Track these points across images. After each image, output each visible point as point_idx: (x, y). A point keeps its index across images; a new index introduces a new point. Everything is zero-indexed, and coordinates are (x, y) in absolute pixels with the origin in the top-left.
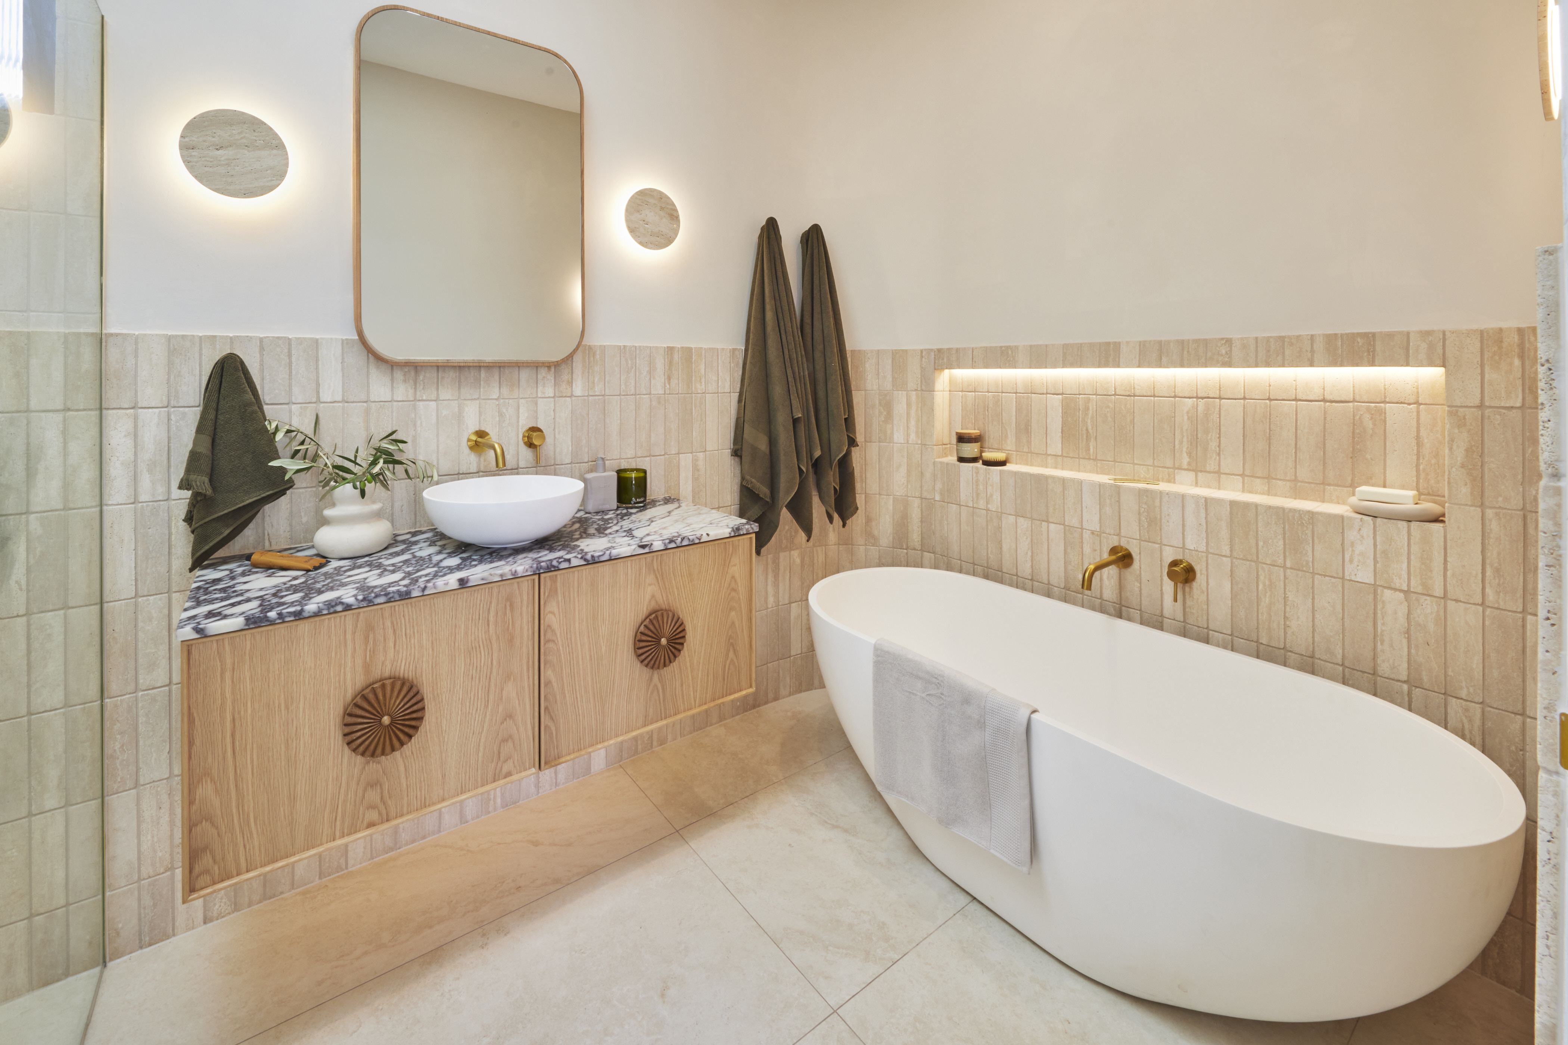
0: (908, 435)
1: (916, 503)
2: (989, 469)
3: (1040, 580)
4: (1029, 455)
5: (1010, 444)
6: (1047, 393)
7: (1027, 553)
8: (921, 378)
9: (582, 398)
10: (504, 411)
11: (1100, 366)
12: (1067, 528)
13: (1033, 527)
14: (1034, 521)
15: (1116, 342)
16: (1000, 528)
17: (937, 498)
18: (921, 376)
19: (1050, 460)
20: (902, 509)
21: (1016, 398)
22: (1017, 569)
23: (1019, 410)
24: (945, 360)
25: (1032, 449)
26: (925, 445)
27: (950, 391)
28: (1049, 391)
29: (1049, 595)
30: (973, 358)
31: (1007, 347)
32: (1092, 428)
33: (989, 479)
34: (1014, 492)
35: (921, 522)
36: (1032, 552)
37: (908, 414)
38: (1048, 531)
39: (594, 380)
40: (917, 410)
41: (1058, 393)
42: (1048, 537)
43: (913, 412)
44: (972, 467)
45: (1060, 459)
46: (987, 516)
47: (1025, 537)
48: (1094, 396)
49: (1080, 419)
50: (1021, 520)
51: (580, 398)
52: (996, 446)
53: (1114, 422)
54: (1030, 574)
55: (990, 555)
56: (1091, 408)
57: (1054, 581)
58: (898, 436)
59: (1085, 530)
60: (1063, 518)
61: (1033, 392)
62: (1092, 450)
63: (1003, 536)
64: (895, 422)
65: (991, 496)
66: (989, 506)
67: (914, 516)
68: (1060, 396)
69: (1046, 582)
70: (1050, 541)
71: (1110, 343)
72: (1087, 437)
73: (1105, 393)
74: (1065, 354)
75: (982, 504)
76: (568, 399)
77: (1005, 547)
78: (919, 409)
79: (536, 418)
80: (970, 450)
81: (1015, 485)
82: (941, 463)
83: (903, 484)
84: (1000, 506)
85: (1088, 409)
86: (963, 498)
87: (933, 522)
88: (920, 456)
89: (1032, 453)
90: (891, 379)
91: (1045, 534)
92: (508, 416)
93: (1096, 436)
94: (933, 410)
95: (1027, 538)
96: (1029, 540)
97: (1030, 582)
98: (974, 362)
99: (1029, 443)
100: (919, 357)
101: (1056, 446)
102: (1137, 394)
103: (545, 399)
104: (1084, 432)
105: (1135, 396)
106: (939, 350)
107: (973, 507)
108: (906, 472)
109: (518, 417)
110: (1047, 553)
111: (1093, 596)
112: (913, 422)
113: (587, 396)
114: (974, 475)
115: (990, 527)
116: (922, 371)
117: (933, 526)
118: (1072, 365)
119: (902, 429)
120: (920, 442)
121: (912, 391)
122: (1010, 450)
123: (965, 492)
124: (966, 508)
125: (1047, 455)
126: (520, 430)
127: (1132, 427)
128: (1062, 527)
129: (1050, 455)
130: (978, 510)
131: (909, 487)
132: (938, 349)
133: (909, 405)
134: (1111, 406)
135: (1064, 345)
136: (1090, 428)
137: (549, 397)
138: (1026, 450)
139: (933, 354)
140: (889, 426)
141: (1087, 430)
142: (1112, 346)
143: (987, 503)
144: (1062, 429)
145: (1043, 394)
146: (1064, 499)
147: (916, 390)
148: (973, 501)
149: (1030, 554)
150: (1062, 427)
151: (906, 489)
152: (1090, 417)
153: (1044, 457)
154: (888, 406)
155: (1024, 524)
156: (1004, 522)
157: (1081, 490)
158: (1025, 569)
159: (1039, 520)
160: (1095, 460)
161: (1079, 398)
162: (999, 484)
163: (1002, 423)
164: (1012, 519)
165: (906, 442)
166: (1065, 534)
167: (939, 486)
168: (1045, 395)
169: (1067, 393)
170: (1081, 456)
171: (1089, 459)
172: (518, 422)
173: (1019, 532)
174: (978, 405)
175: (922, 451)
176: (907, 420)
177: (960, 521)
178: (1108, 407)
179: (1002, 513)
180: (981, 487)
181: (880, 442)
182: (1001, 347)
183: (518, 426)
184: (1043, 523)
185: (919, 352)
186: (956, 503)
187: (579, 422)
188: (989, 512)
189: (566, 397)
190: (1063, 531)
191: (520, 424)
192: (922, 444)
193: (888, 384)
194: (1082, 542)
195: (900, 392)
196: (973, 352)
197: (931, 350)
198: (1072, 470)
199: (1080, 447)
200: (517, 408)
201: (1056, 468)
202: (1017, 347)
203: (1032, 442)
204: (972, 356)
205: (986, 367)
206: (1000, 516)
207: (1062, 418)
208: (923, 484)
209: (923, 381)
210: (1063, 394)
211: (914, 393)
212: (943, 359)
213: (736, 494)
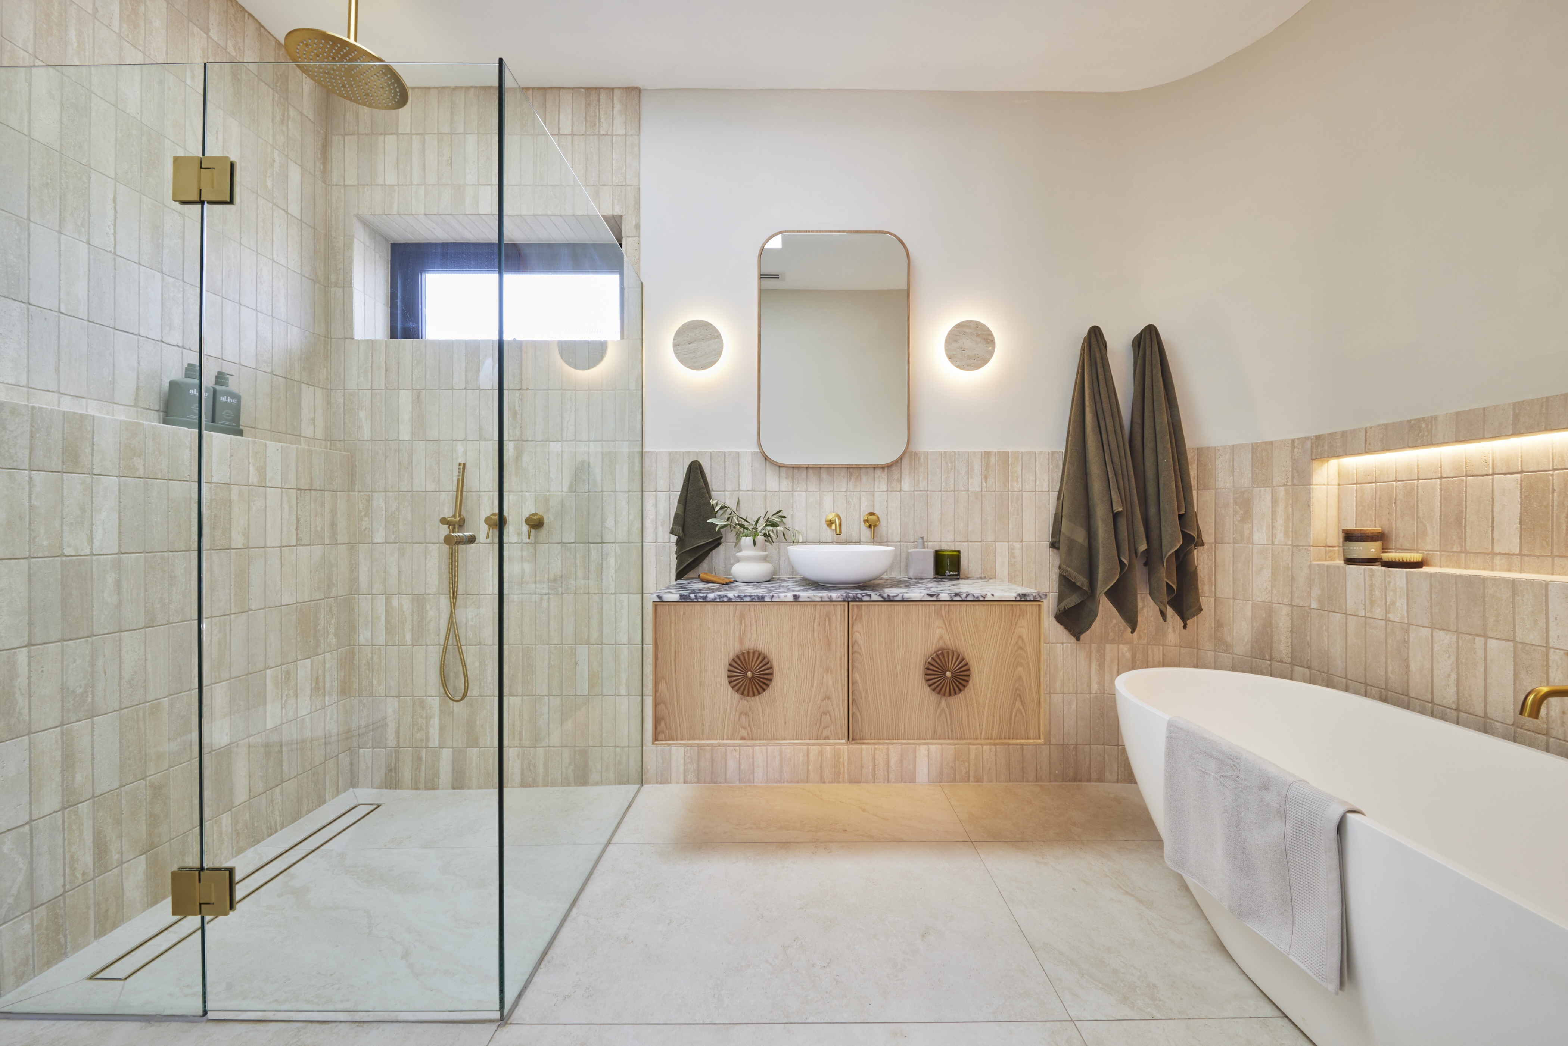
0: (1273, 535)
1: (1285, 611)
2: (1389, 571)
4: (1463, 555)
5: (1431, 542)
6: (1494, 474)
7: (1449, 675)
8: (1292, 471)
9: (909, 492)
10: (851, 500)
12: (1520, 646)
13: (1461, 643)
14: (1461, 635)
16: (1406, 642)
17: (1314, 605)
19: (1498, 560)
20: (1264, 616)
21: (1441, 485)
22: (1433, 692)
23: (1445, 498)
24: (1326, 447)
25: (1468, 548)
26: (1297, 546)
27: (1339, 485)
28: (1496, 471)
30: (1366, 441)
31: (1419, 420)
34: (1429, 599)
35: (1292, 632)
36: (1459, 675)
38: (1486, 649)
39: (919, 479)
40: (1286, 508)
41: (1514, 471)
42: (1486, 657)
43: (1281, 509)
44: (1366, 569)
45: (1516, 560)
46: (1386, 627)
47: (1447, 655)
49: (1556, 504)
50: (1440, 635)
51: (907, 492)
52: (1408, 545)
54: (1454, 702)
55: (1390, 674)
57: (1496, 714)
58: (1260, 537)
59: (1552, 650)
60: (1512, 633)
61: (1469, 473)
63: (1411, 654)
64: (1255, 521)
65: (1393, 603)
66: (1390, 616)
67: (1281, 624)
68: (1519, 476)
69: (1481, 713)
70: (1488, 662)
74: (1516, 417)
75: (1379, 612)
76: (897, 493)
77: (1414, 666)
78: (1290, 505)
79: (874, 506)
80: (1364, 550)
81: (1431, 589)
82: (1321, 566)
83: (1267, 588)
84: (1406, 615)
86: (1351, 605)
87: (1308, 633)
88: (1290, 558)
89: (1466, 552)
90: (1250, 475)
91: (1480, 653)
92: (853, 504)
94: (1309, 506)
95: (1449, 657)
96: (1453, 659)
97: (1455, 713)
98: (1367, 445)
99: (1462, 540)
100: (1290, 447)
101: (1509, 542)
103: (880, 492)
104: (1563, 521)
106: (1318, 437)
107: (1365, 617)
108: (1270, 575)
109: (860, 506)
110: (1483, 678)
112: (1280, 521)
113: (913, 491)
115: (1390, 641)
116: (1294, 463)
117: (1308, 638)
118: (1531, 429)
119: (1265, 528)
120: (1290, 543)
121: (1280, 486)
122: (1430, 550)
123: (1353, 599)
124: (1355, 617)
125: (1493, 554)
126: (862, 514)
128: (1511, 644)
129: (1500, 554)
130: (1372, 620)
131: (1275, 592)
132: (1316, 436)
133: (1275, 502)
135: (1513, 404)
137: (883, 491)
138: (1456, 548)
139: (1309, 442)
140: (1247, 526)
143: (1386, 613)
144: (1521, 519)
145: (1487, 475)
146: (1513, 607)
147: (1285, 485)
148: (1365, 609)
149: (1454, 676)
150: (1521, 517)
151: (1269, 595)
153: (1489, 555)
154: (1245, 505)
155: (1444, 639)
156: (1413, 636)
157: (1547, 596)
158: (1447, 694)
159: (1470, 634)
161: (1552, 475)
162: (1405, 589)
163: (1418, 517)
164: (1425, 632)
165: (1270, 543)
166: (1515, 651)
167: (1316, 592)
168: (1490, 477)
169: (1531, 470)
170: (1556, 554)
173: (1436, 649)
174: (1380, 498)
175: (1292, 553)
176: (1272, 519)
177: (1347, 632)
179: (1409, 624)
180: (1377, 593)
181: (1235, 542)
182: (1410, 421)
183: (860, 511)
184: (1477, 638)
185: (1290, 442)
186: (1340, 612)
187: (907, 511)
188: (1389, 623)
189: (896, 491)
190: (1512, 648)
191: (862, 510)
192: (1292, 545)
193: (1246, 481)
194: (1547, 666)
195: (1263, 489)
196: (1366, 432)
197: (1307, 438)
198: (1538, 573)
199: (1555, 540)
200: (860, 498)
201: (1510, 570)
202: (1435, 418)
203: (1468, 538)
204: (1366, 438)
205: (1386, 448)
206: (1406, 627)
207: (1521, 504)
208: (1295, 589)
209: (1296, 474)
210: (1522, 472)
211: (1283, 488)
212: (1323, 446)
213: (1055, 583)
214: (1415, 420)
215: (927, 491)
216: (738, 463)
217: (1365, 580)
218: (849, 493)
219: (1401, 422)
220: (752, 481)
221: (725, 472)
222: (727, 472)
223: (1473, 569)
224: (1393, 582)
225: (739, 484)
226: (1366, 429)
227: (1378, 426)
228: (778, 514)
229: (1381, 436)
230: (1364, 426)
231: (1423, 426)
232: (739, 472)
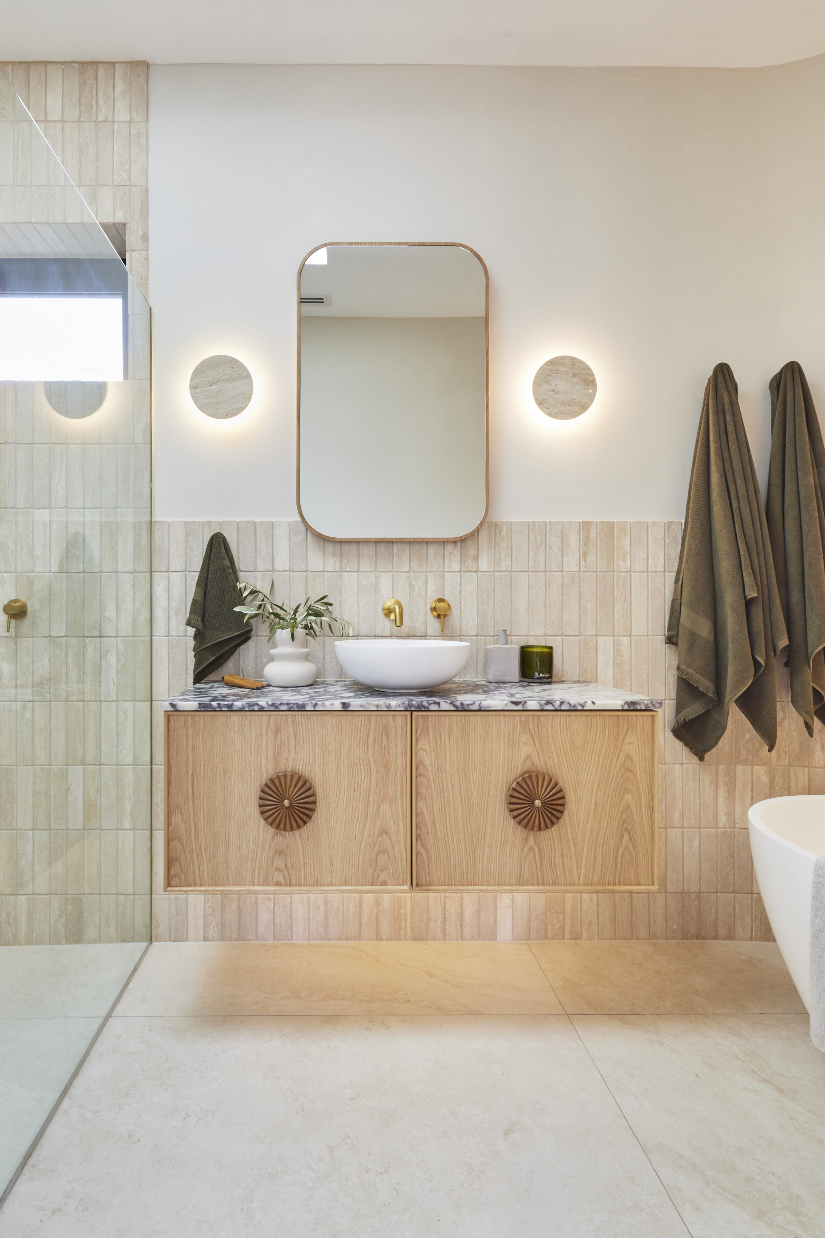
9: (488, 573)
10: (414, 583)
39: (500, 556)
51: (486, 573)
76: (473, 573)
79: (443, 590)
92: (417, 588)
103: (452, 574)
109: (427, 590)
113: (493, 572)
126: (428, 601)
137: (455, 572)
172: (426, 593)
183: (426, 597)
187: (485, 596)
189: (471, 571)
191: (428, 595)
200: (427, 580)
213: (672, 687)
215: (511, 571)
216: (273, 536)
218: (412, 574)
220: (290, 559)
221: (256, 548)
222: (258, 548)
225: (273, 563)
228: (323, 601)
232: (273, 548)
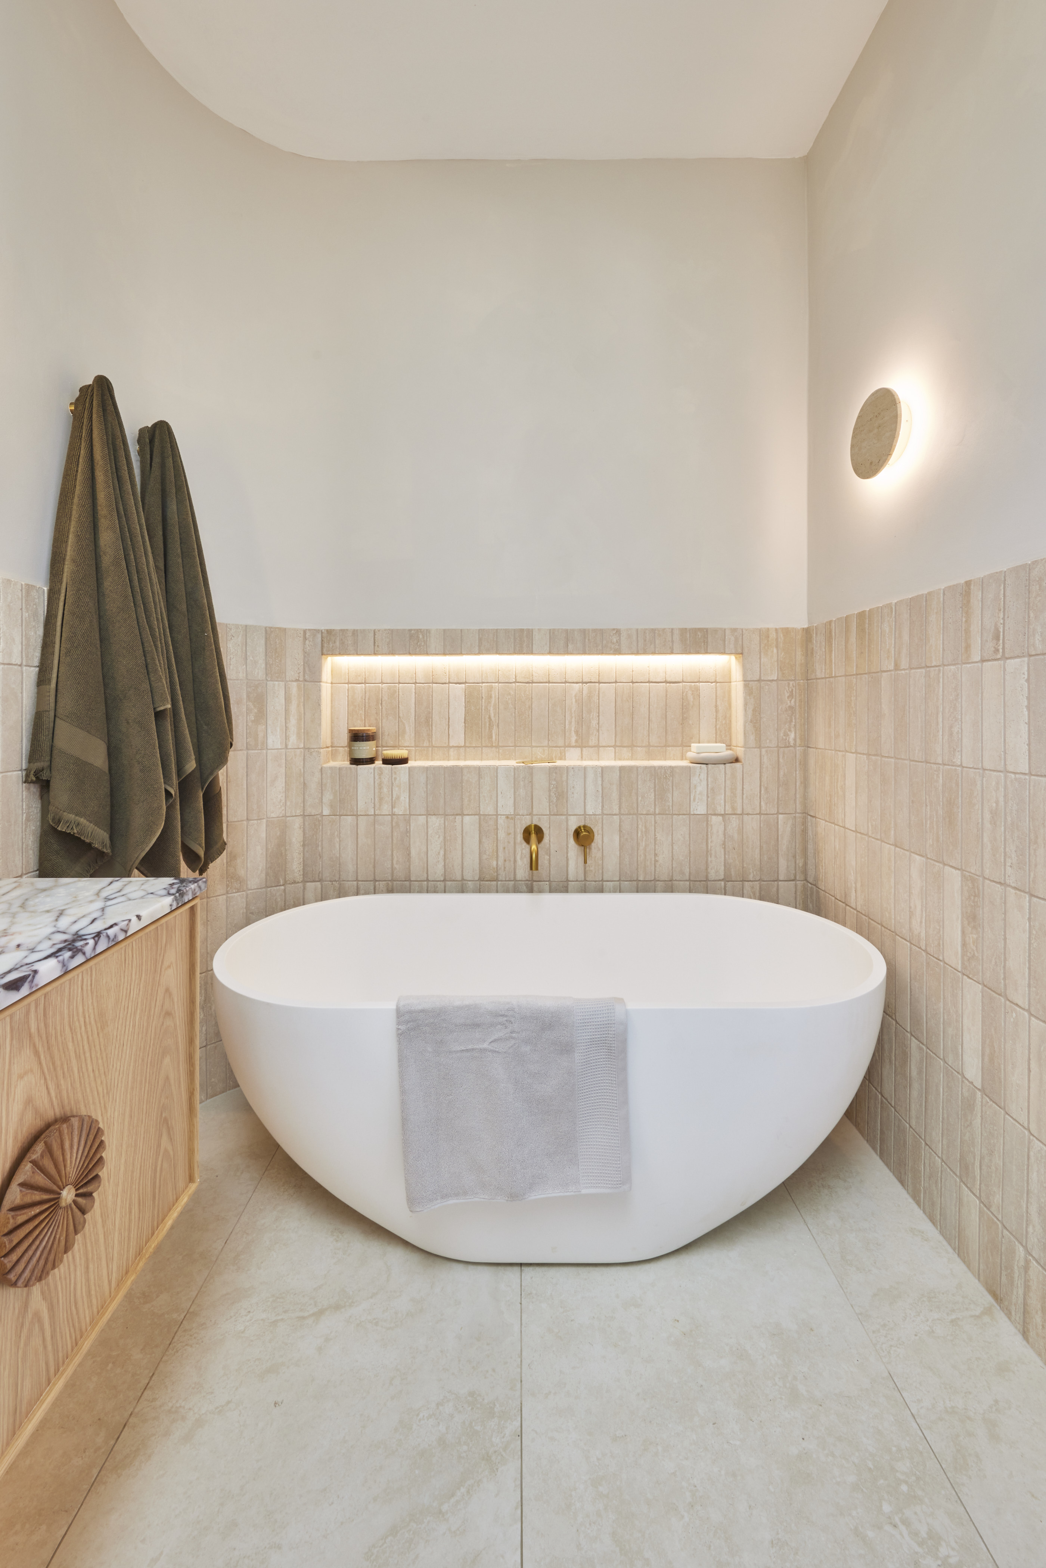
0: (287, 738)
1: (296, 823)
2: (391, 769)
3: (453, 878)
4: (430, 748)
5: (409, 738)
6: (449, 683)
7: (439, 853)
8: (304, 665)
11: (515, 653)
12: (482, 817)
13: (446, 824)
14: (447, 817)
15: (529, 629)
16: (408, 832)
17: (326, 812)
18: (304, 662)
19: (452, 752)
20: (277, 833)
21: (415, 689)
22: (427, 873)
23: (418, 702)
24: (338, 643)
25: (433, 743)
26: (309, 748)
27: (332, 683)
28: (451, 681)
29: (462, 890)
30: (375, 643)
31: (418, 631)
32: (495, 715)
33: (395, 779)
34: (425, 789)
35: (304, 845)
36: (445, 849)
37: (287, 711)
38: (462, 825)
40: (298, 706)
41: (461, 682)
42: (462, 831)
43: (293, 708)
44: (374, 768)
45: (462, 751)
46: (392, 821)
47: (437, 836)
48: (497, 684)
49: (483, 708)
50: (433, 819)
52: (391, 743)
53: (515, 708)
54: (442, 875)
55: (395, 866)
56: (493, 696)
57: (468, 875)
58: (274, 740)
59: (499, 816)
60: (478, 808)
61: (434, 681)
62: (494, 737)
63: (412, 841)
64: (269, 722)
65: (398, 798)
66: (396, 810)
67: (294, 839)
68: (463, 685)
69: (459, 878)
70: (464, 835)
71: (523, 629)
72: (490, 725)
73: (507, 681)
74: (480, 640)
75: (386, 809)
77: (413, 852)
78: (302, 704)
80: (365, 749)
82: (331, 768)
83: (281, 800)
84: (408, 807)
85: (491, 697)
86: (361, 805)
87: (320, 843)
88: (302, 763)
89: (433, 746)
90: (263, 666)
91: (459, 827)
93: (498, 723)
94: (319, 705)
95: (439, 837)
96: (442, 838)
97: (442, 884)
98: (376, 647)
99: (430, 736)
100: (302, 639)
101: (458, 738)
102: (535, 681)
104: (487, 720)
105: (533, 683)
106: (329, 632)
107: (375, 815)
108: (284, 785)
110: (461, 848)
111: (507, 879)
112: (293, 721)
114: (377, 777)
115: (395, 834)
116: (305, 656)
117: (320, 848)
118: (488, 652)
119: (278, 730)
120: (302, 746)
121: (293, 681)
122: (408, 747)
123: (364, 800)
124: (365, 817)
125: (449, 747)
127: (530, 712)
128: (477, 817)
129: (453, 747)
130: (380, 817)
131: (288, 803)
132: (327, 630)
133: (288, 699)
134: (512, 693)
135: (479, 630)
136: (492, 715)
138: (426, 744)
139: (319, 636)
140: (261, 728)
141: (490, 718)
142: (525, 632)
143: (392, 808)
144: (465, 719)
145: (445, 683)
146: (479, 789)
147: (297, 680)
148: (374, 807)
149: (442, 853)
150: (465, 717)
151: (283, 808)
152: (492, 705)
153: (446, 749)
154: (260, 700)
155: (435, 822)
156: (412, 825)
157: (495, 777)
158: (437, 872)
159: (453, 815)
160: (497, 747)
161: (482, 687)
162: (408, 784)
163: (399, 717)
164: (422, 819)
165: (284, 746)
166: (480, 824)
167: (328, 797)
168: (447, 685)
169: (471, 682)
170: (483, 745)
171: (492, 746)
173: (430, 831)
174: (369, 699)
175: (304, 756)
176: (285, 719)
177: (357, 834)
178: (510, 694)
179: (410, 815)
180: (385, 790)
181: (247, 749)
182: (410, 630)
184: (457, 817)
185: (302, 633)
186: (352, 813)
188: (395, 817)
190: (478, 821)
192: (304, 748)
193: (259, 673)
194: (497, 829)
195: (276, 683)
196: (375, 634)
197: (317, 631)
198: (474, 760)
199: (483, 735)
201: (458, 759)
202: (429, 631)
203: (433, 734)
204: (374, 640)
205: (392, 652)
206: (407, 818)
207: (465, 707)
208: (306, 797)
209: (307, 669)
210: (466, 683)
211: (295, 684)
212: (335, 642)
213: (31, 852)
214: (414, 630)
217: (374, 778)
219: (404, 630)
223: (437, 760)
224: (398, 778)
226: (374, 631)
227: (385, 630)
229: (388, 640)
230: (374, 628)
231: (421, 636)
